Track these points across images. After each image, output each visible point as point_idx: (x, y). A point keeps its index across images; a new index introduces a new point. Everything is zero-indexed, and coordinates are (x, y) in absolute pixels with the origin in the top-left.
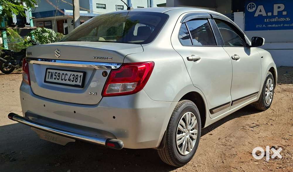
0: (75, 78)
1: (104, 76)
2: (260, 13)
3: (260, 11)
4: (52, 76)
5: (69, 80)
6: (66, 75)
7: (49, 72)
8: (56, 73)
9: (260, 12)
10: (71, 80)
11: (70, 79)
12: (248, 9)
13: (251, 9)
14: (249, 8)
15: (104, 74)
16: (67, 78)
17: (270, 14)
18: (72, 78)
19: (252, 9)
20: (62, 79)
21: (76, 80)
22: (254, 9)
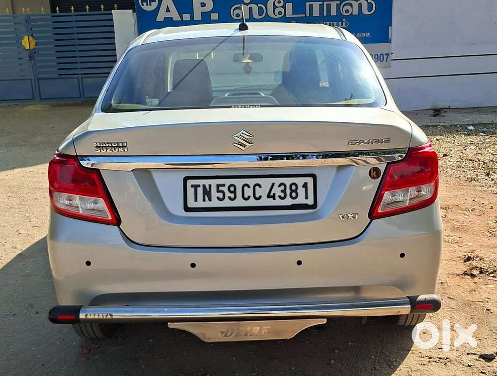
0: (288, 191)
1: (374, 178)
2: (168, 15)
3: (168, 10)
4: (207, 193)
5: (269, 196)
6: (257, 187)
7: (195, 187)
8: (223, 185)
9: (166, 12)
10: (277, 197)
11: (272, 194)
12: (143, 5)
13: (147, 5)
14: (145, 4)
15: (374, 174)
16: (262, 192)
17: (187, 17)
18: (277, 191)
19: (150, 5)
20: (246, 196)
21: (294, 195)
22: (154, 5)
